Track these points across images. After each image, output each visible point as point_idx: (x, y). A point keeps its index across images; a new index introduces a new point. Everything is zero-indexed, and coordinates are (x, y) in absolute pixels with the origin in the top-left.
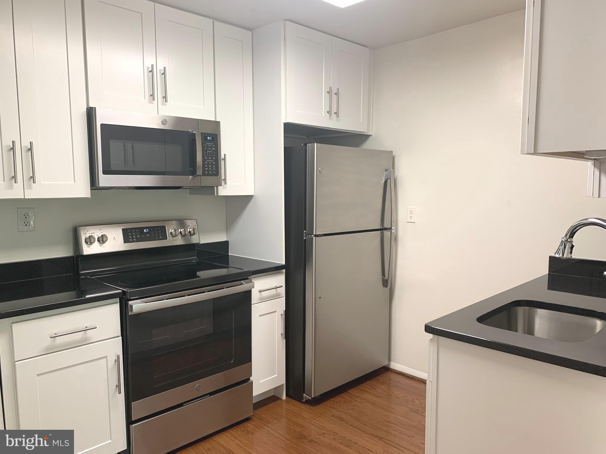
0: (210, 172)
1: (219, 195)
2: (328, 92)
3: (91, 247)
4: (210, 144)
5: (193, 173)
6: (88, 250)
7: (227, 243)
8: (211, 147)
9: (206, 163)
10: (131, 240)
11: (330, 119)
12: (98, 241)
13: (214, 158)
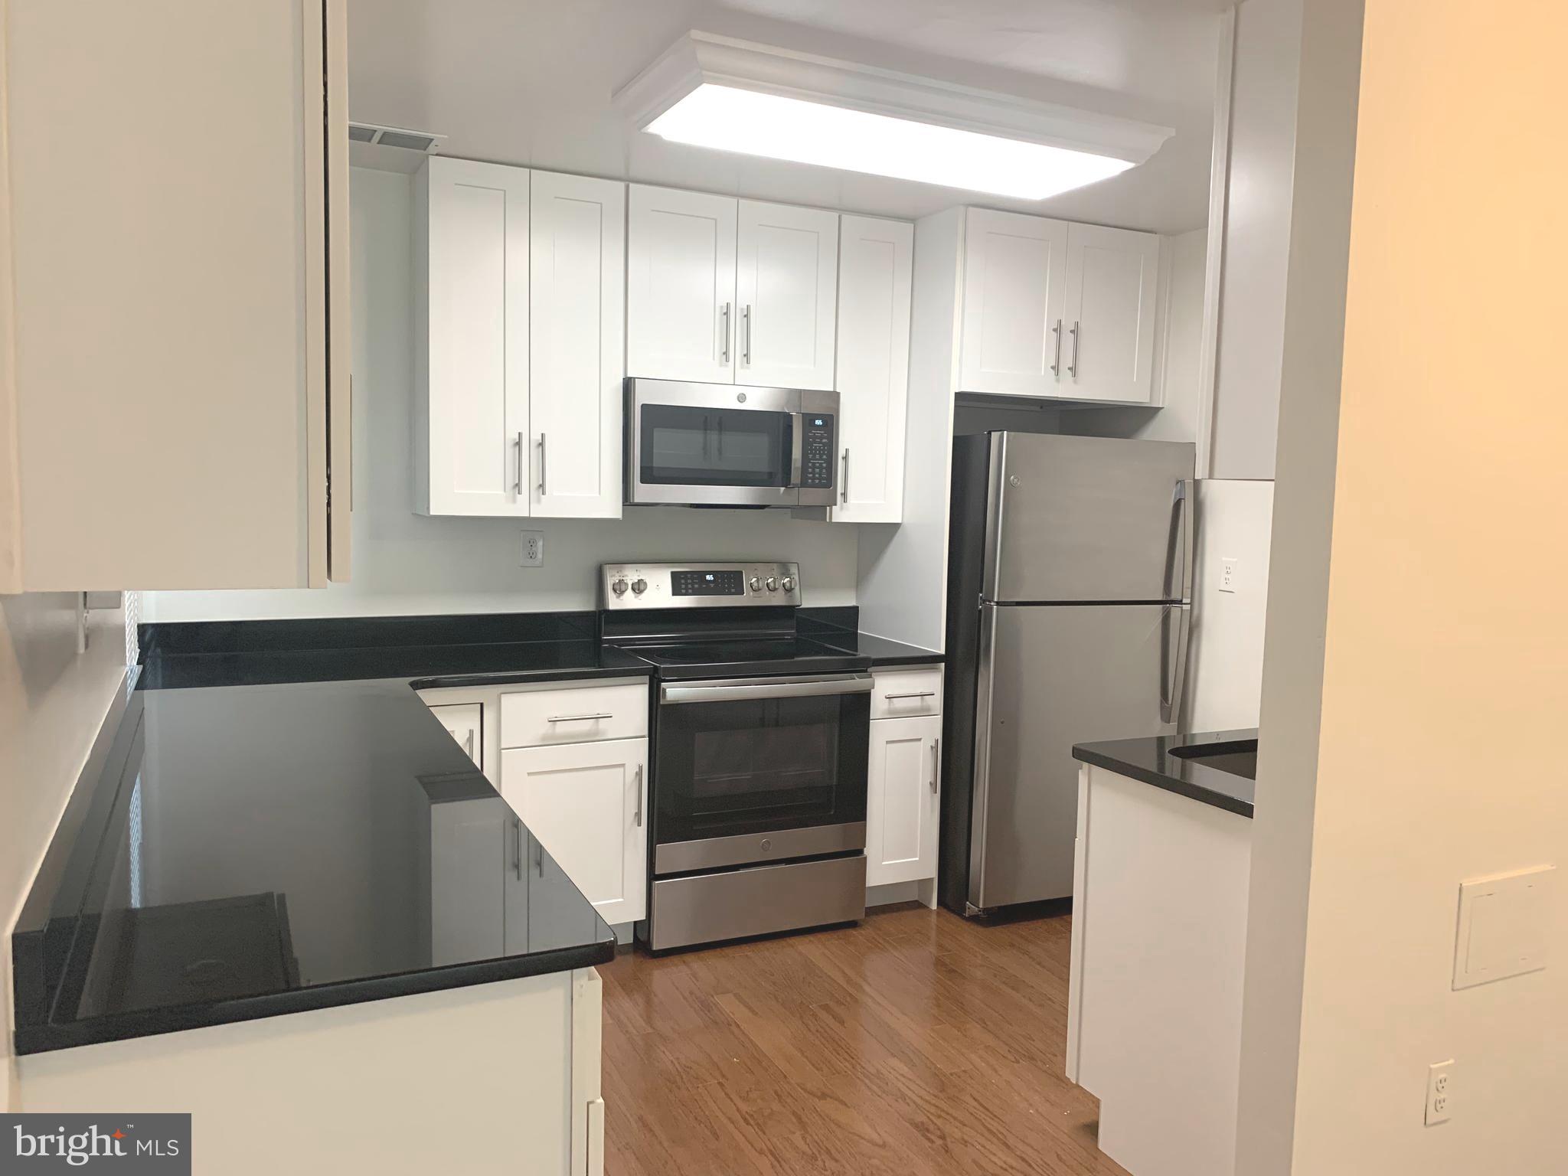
0: (817, 481)
1: (833, 521)
2: (1055, 330)
3: (621, 598)
4: (819, 433)
5: (786, 483)
6: (614, 603)
7: (854, 610)
8: (821, 438)
9: (810, 465)
10: (683, 591)
11: (1058, 381)
12: (633, 589)
13: (825, 457)
